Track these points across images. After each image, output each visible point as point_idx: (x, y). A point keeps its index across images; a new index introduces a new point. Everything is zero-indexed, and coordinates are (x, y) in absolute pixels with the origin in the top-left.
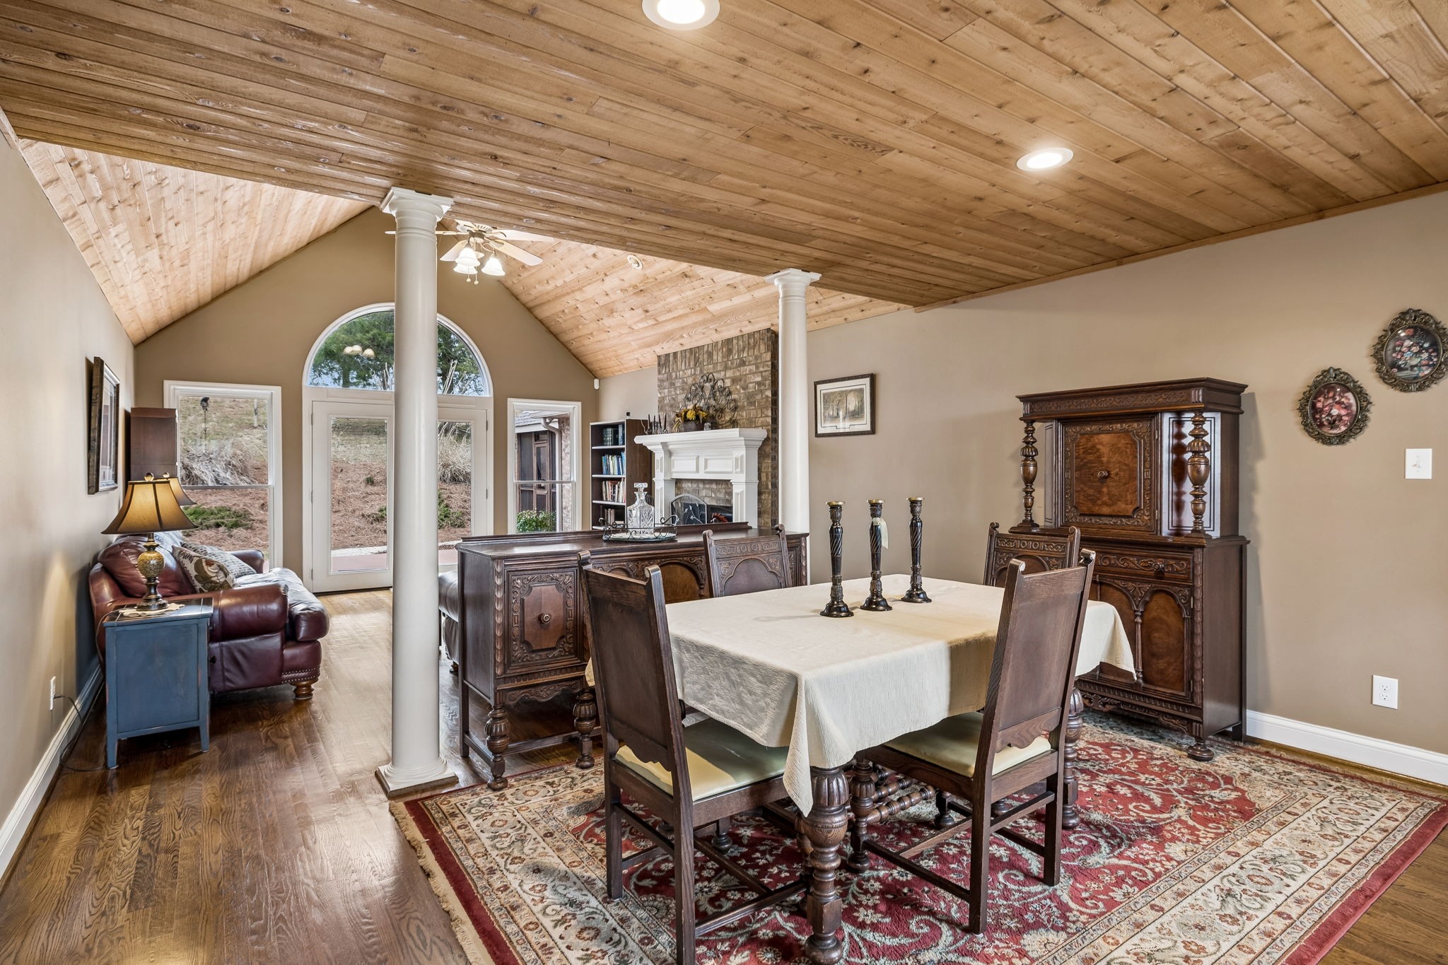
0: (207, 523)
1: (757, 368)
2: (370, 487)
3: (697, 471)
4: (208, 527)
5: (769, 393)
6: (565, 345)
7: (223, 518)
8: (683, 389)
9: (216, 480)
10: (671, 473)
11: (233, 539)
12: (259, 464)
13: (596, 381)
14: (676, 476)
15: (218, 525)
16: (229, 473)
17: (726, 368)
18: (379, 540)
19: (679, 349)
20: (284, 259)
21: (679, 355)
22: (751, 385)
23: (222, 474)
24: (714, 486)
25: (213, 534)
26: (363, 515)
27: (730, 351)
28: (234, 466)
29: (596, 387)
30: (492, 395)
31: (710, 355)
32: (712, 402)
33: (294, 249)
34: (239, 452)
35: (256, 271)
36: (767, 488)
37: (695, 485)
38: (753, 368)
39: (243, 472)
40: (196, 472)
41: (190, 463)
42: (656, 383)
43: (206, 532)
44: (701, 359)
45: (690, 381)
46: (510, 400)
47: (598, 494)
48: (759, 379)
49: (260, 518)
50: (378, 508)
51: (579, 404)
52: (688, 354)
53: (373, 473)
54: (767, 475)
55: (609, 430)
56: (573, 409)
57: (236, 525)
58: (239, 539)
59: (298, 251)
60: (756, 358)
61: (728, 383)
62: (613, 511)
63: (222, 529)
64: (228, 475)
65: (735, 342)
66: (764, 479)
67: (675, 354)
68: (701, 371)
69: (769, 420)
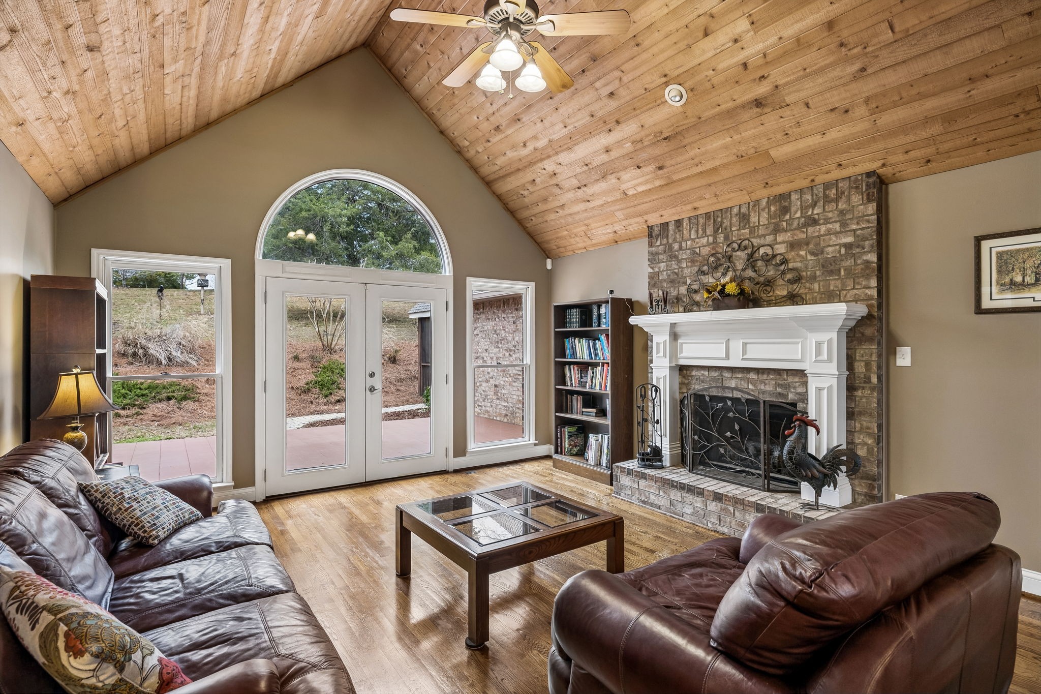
0: (160, 397)
1: (844, 224)
2: (297, 363)
3: (727, 357)
4: (160, 400)
5: (873, 257)
6: (521, 223)
7: (173, 392)
8: (693, 261)
9: (169, 358)
10: (677, 358)
11: (182, 412)
12: (205, 345)
13: (549, 262)
14: (683, 362)
15: (169, 399)
16: (179, 352)
17: (777, 230)
18: (307, 410)
19: (685, 216)
20: (235, 111)
21: (685, 223)
22: (830, 249)
23: (174, 353)
24: (753, 376)
25: (165, 407)
26: (292, 388)
27: (785, 210)
28: (183, 346)
29: (549, 267)
30: (452, 274)
31: (744, 218)
32: (750, 273)
33: (246, 100)
34: (188, 334)
35: (203, 121)
36: (868, 380)
37: (715, 374)
38: (837, 226)
39: (192, 351)
40: (152, 351)
41: (147, 344)
42: (646, 256)
43: (158, 405)
44: (726, 223)
45: (705, 251)
46: (469, 279)
47: (561, 379)
48: (849, 239)
49: (205, 391)
50: (304, 381)
51: (533, 284)
52: (701, 221)
53: (298, 351)
54: (868, 365)
55: (576, 312)
56: (526, 290)
57: (185, 398)
58: (187, 411)
59: (251, 103)
60: (842, 213)
61: (781, 249)
62: (580, 398)
63: (172, 402)
64: (178, 354)
65: (794, 197)
66: (860, 368)
67: (679, 223)
68: (726, 238)
69: (874, 292)
